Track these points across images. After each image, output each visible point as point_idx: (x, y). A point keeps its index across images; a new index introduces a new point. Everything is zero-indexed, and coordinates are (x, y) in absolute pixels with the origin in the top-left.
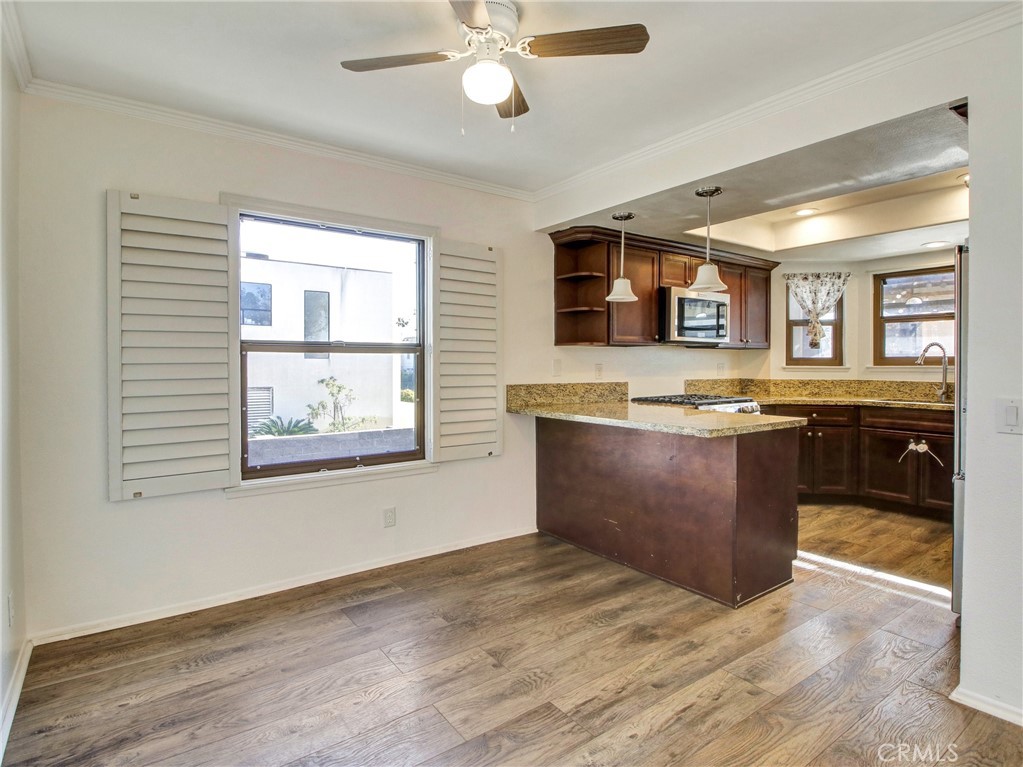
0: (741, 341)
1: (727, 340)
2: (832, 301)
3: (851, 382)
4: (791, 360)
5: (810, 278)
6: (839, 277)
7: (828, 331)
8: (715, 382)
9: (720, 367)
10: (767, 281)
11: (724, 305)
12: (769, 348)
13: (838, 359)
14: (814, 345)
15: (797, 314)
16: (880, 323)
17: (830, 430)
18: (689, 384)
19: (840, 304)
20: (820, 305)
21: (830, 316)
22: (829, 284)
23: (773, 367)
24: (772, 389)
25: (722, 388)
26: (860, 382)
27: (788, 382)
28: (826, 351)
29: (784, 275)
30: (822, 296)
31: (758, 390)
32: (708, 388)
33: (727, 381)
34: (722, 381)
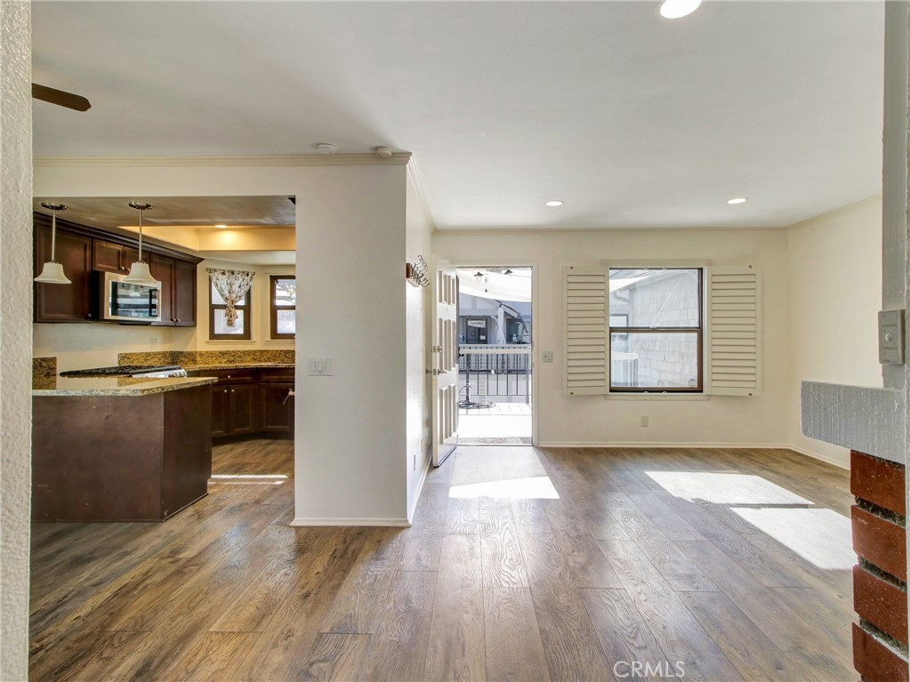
0: (172, 320)
1: (159, 319)
2: (243, 292)
3: (256, 351)
4: (213, 336)
5: (227, 274)
6: (248, 275)
7: (240, 313)
8: (148, 354)
9: (153, 342)
10: (194, 272)
11: (156, 290)
12: (195, 326)
13: (247, 335)
14: (230, 323)
15: (217, 299)
16: (274, 310)
17: (240, 387)
18: (123, 357)
19: (248, 294)
20: (234, 296)
21: (241, 303)
22: (241, 280)
23: (199, 341)
24: (198, 359)
25: (155, 359)
26: (262, 351)
27: (211, 353)
28: (239, 329)
29: (207, 269)
30: (236, 288)
31: (186, 360)
32: (142, 359)
33: (159, 353)
34: (155, 354)
